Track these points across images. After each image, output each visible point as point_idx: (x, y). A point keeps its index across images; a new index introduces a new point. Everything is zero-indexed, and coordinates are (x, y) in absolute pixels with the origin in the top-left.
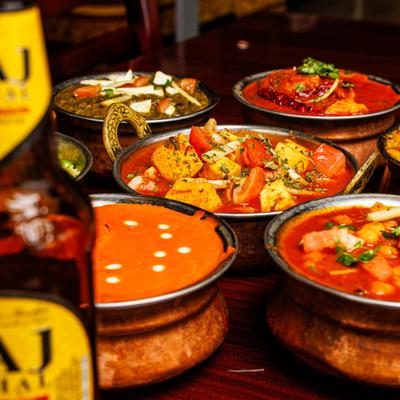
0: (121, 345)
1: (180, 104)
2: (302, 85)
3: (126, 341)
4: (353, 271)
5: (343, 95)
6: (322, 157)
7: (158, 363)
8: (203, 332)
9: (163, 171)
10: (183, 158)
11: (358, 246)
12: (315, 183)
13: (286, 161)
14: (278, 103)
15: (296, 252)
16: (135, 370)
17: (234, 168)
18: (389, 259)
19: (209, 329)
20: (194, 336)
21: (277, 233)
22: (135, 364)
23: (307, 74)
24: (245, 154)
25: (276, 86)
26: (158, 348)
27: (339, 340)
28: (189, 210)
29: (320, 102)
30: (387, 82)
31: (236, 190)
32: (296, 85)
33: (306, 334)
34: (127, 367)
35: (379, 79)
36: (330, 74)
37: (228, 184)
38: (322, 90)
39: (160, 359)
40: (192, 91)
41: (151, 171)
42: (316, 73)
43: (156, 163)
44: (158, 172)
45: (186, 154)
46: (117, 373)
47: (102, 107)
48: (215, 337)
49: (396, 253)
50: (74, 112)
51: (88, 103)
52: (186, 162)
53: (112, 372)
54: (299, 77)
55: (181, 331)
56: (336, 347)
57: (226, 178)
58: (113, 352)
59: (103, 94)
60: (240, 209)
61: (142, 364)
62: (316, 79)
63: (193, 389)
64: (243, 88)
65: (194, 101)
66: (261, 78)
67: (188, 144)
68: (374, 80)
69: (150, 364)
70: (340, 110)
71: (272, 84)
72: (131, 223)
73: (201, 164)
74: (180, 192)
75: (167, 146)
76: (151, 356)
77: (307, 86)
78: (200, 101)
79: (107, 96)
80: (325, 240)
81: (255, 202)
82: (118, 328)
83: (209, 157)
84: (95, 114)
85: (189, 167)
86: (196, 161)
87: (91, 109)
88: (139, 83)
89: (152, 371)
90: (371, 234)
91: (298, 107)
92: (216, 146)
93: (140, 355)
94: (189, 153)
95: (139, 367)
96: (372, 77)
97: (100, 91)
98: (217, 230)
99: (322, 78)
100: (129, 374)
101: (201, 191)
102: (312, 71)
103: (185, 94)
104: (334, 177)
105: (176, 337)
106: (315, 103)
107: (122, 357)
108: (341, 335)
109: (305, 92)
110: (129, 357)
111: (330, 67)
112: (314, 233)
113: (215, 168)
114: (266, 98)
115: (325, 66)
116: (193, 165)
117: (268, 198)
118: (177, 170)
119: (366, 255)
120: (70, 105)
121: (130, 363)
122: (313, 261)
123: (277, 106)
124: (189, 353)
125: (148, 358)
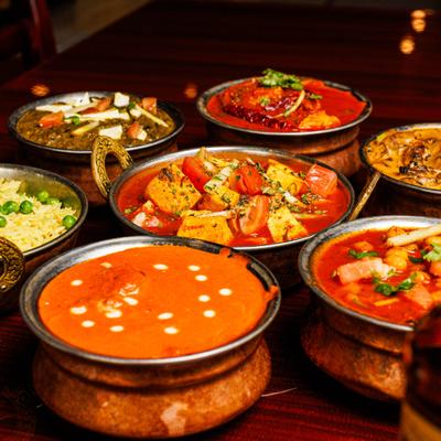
0: (190, 393)
1: (148, 127)
2: (266, 99)
3: (194, 389)
4: (394, 300)
5: (311, 107)
6: (316, 178)
7: (224, 407)
8: (257, 371)
9: (161, 204)
10: (180, 190)
11: (391, 275)
12: (313, 206)
13: (279, 185)
14: (248, 120)
15: (333, 285)
16: (205, 417)
17: (234, 197)
18: (425, 285)
19: (261, 368)
20: (251, 376)
21: (309, 266)
22: (203, 411)
23: (269, 86)
24: (241, 181)
25: (238, 100)
26: (223, 393)
27: (390, 368)
28: (211, 248)
29: (289, 116)
30: (345, 88)
31: (242, 221)
32: (260, 99)
33: (355, 364)
34: (197, 413)
35: (335, 85)
36: (293, 85)
37: (233, 215)
38: (288, 103)
39: (225, 403)
40: (155, 111)
41: (148, 205)
42: (278, 85)
43: (152, 196)
44: (155, 205)
45: (181, 185)
46: (188, 421)
47: (72, 136)
48: (265, 374)
49: (428, 278)
50: (44, 144)
51: (58, 134)
52: (183, 194)
53: (184, 421)
54: (262, 90)
55: (240, 373)
56: (388, 375)
57: (228, 208)
58: (182, 401)
59: (69, 121)
60: (251, 239)
61: (211, 409)
62: (278, 91)
63: (249, 426)
64: (205, 104)
65: (160, 122)
66: (219, 91)
67: (182, 175)
68: (331, 86)
69: (217, 409)
70: (313, 124)
71: (233, 98)
72: (160, 267)
73: (198, 194)
74: (192, 228)
75: (161, 178)
76: (218, 401)
77: (271, 99)
78: (165, 121)
79: (73, 123)
80: (361, 271)
81: (264, 231)
82: (188, 378)
83: (211, 189)
84: (67, 144)
85: (187, 198)
86: (193, 192)
87: (62, 140)
88: (102, 107)
89: (220, 416)
90: (400, 260)
91: (271, 124)
92: (211, 175)
93: (208, 401)
94: (184, 184)
95: (208, 413)
96: (328, 83)
97: (64, 118)
98: (249, 268)
99: (284, 89)
100: (199, 420)
101: (215, 226)
102: (274, 83)
103: (149, 115)
104: (328, 197)
105: (237, 379)
106: (284, 117)
107: (192, 405)
108: (392, 363)
109: (270, 106)
110: (198, 405)
111: (292, 78)
112: (349, 265)
113: (216, 198)
114: (235, 115)
115: (286, 77)
116: (190, 196)
117: (277, 226)
118: (175, 202)
119: (406, 284)
120: (38, 137)
121: (199, 410)
122: (354, 294)
123: (247, 123)
124: (249, 393)
125: (215, 403)
